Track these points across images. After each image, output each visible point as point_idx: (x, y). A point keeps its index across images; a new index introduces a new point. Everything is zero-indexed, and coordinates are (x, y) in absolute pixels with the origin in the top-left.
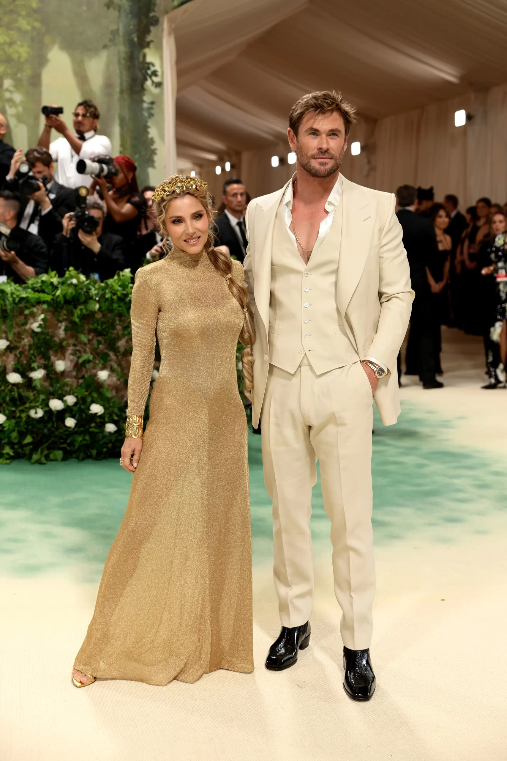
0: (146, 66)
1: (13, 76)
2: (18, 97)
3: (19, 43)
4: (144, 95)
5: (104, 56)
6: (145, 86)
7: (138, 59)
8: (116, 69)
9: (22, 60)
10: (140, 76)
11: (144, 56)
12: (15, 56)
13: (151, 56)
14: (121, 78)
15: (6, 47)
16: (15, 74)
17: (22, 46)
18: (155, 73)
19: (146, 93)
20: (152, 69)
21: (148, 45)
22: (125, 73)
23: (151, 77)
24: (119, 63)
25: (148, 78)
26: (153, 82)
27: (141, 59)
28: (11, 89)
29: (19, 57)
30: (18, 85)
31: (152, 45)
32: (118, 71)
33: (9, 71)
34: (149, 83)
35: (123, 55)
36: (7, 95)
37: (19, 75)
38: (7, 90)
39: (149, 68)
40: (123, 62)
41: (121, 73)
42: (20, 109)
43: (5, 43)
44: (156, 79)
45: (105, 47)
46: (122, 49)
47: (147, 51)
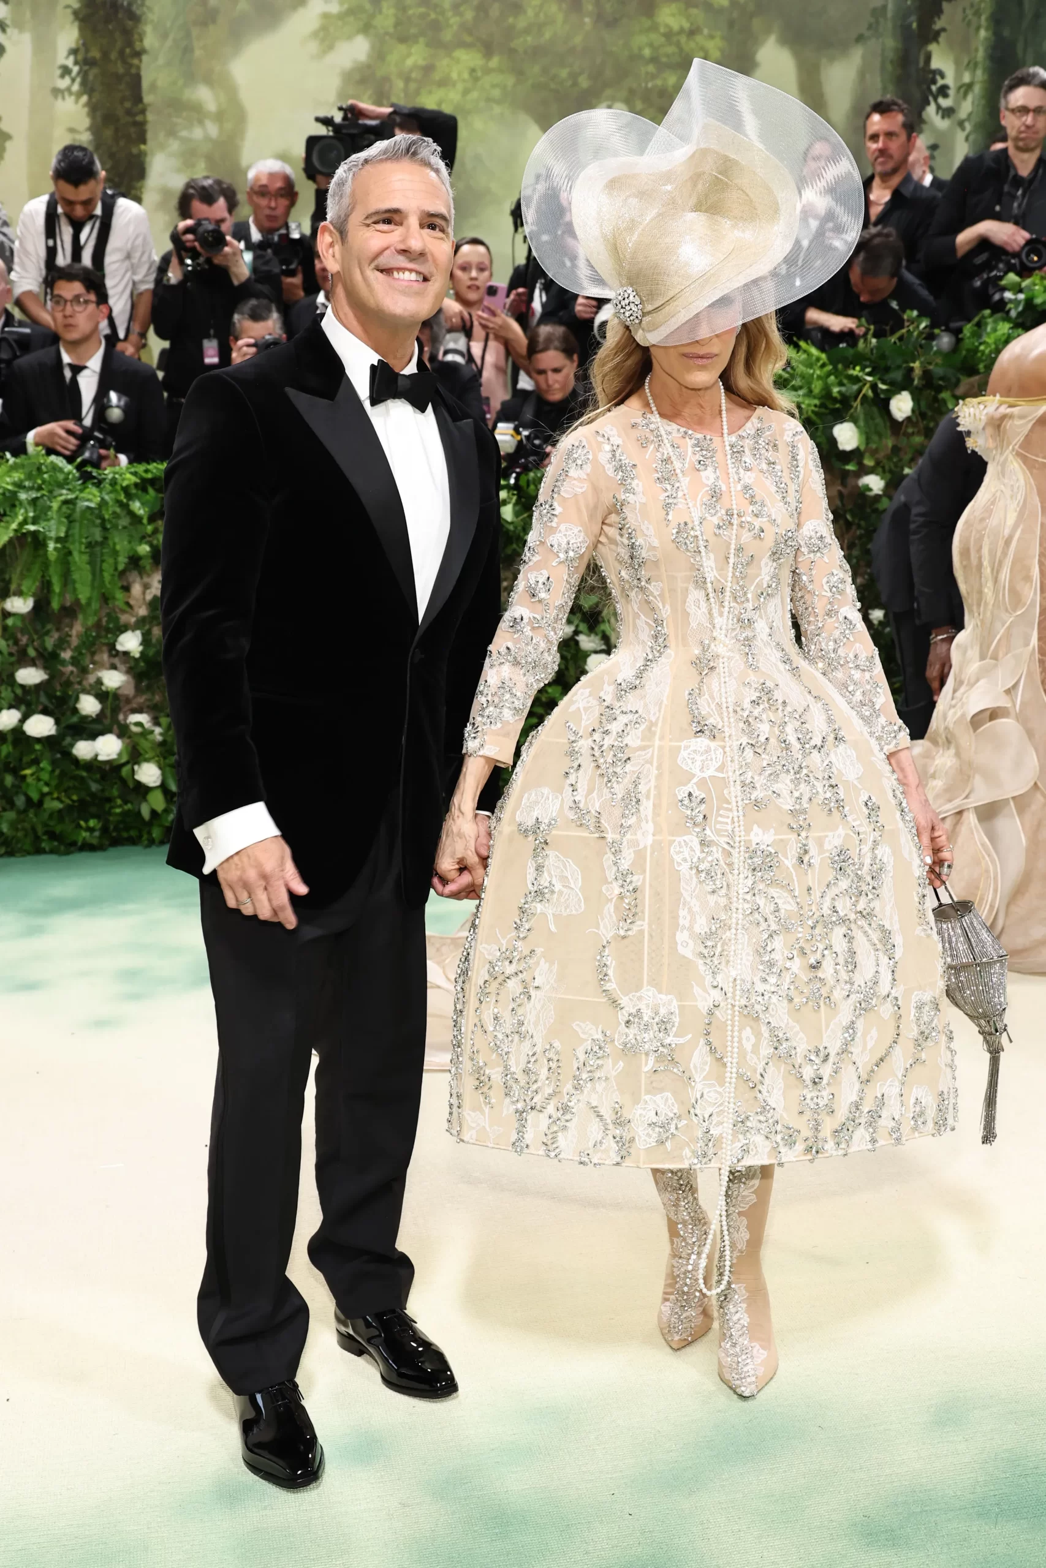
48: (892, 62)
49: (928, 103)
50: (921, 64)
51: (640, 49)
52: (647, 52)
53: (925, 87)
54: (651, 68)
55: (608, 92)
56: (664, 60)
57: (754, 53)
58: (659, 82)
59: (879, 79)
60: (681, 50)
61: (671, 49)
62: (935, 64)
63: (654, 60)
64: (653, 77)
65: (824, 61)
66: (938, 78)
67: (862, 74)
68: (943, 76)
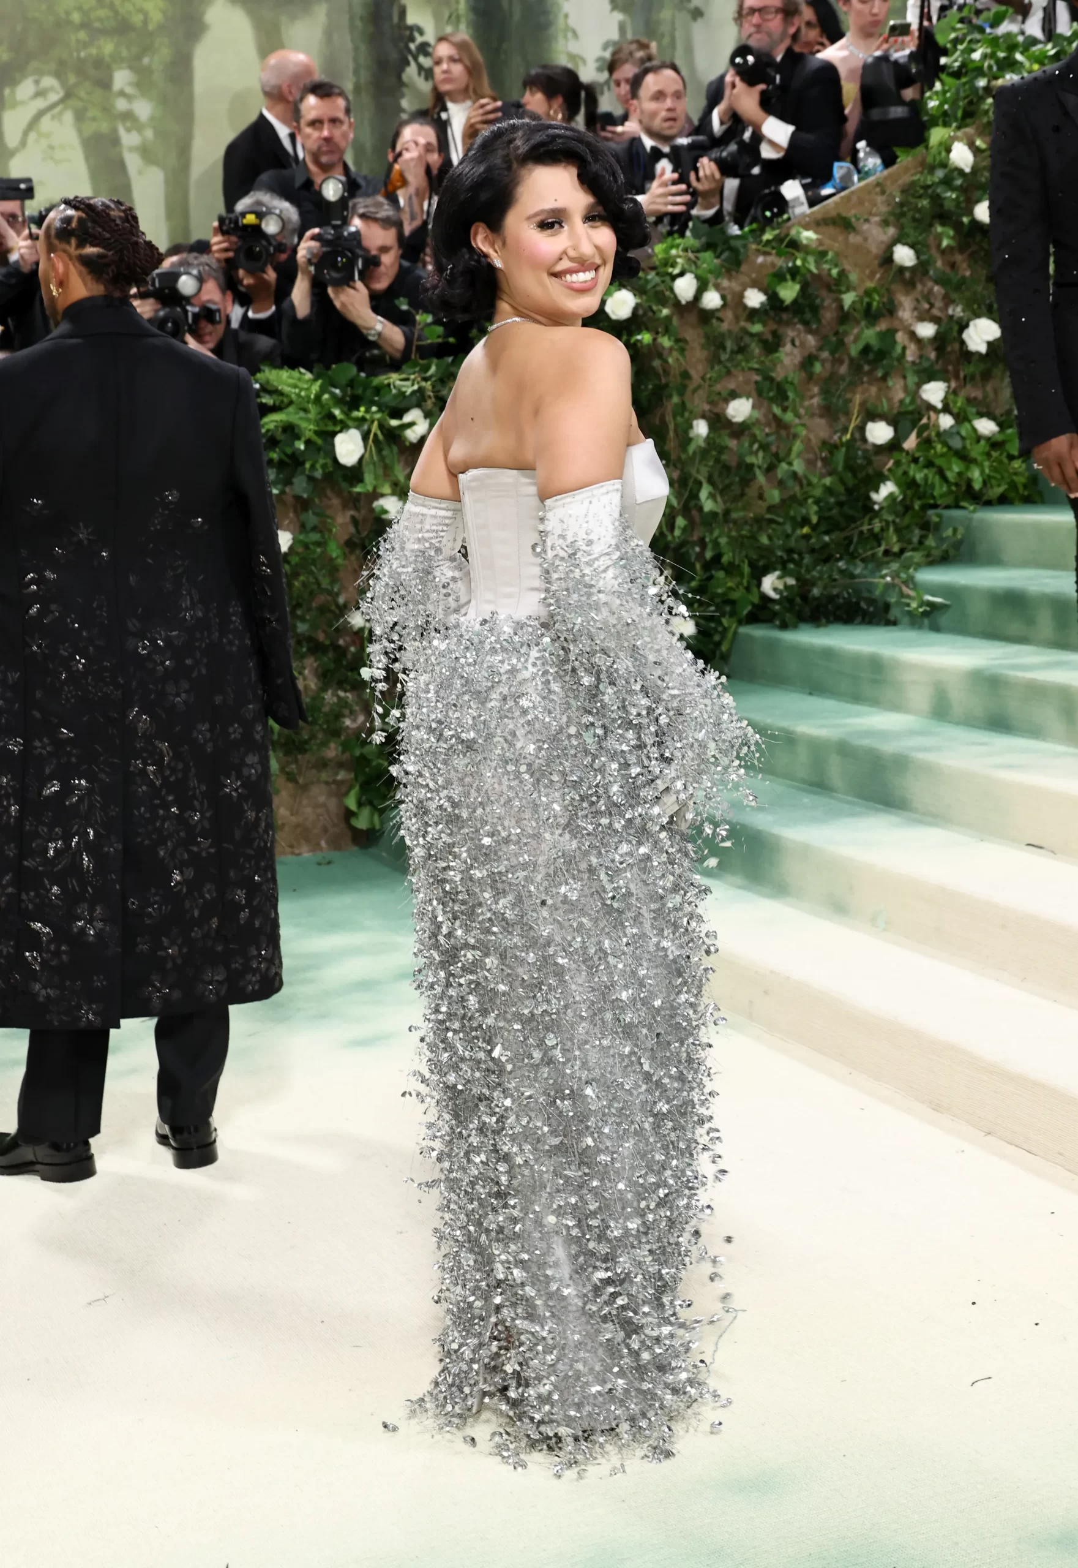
48: (362, 19)
49: (408, 64)
50: (396, 19)
51: (68, 13)
52: (76, 17)
53: (402, 45)
54: (82, 35)
55: (34, 64)
56: (97, 25)
57: (203, 13)
58: (94, 51)
59: (348, 38)
60: (116, 12)
61: (102, 13)
62: (411, 19)
63: (85, 25)
64: (85, 45)
65: (284, 19)
66: (416, 35)
67: (329, 34)
68: (421, 32)
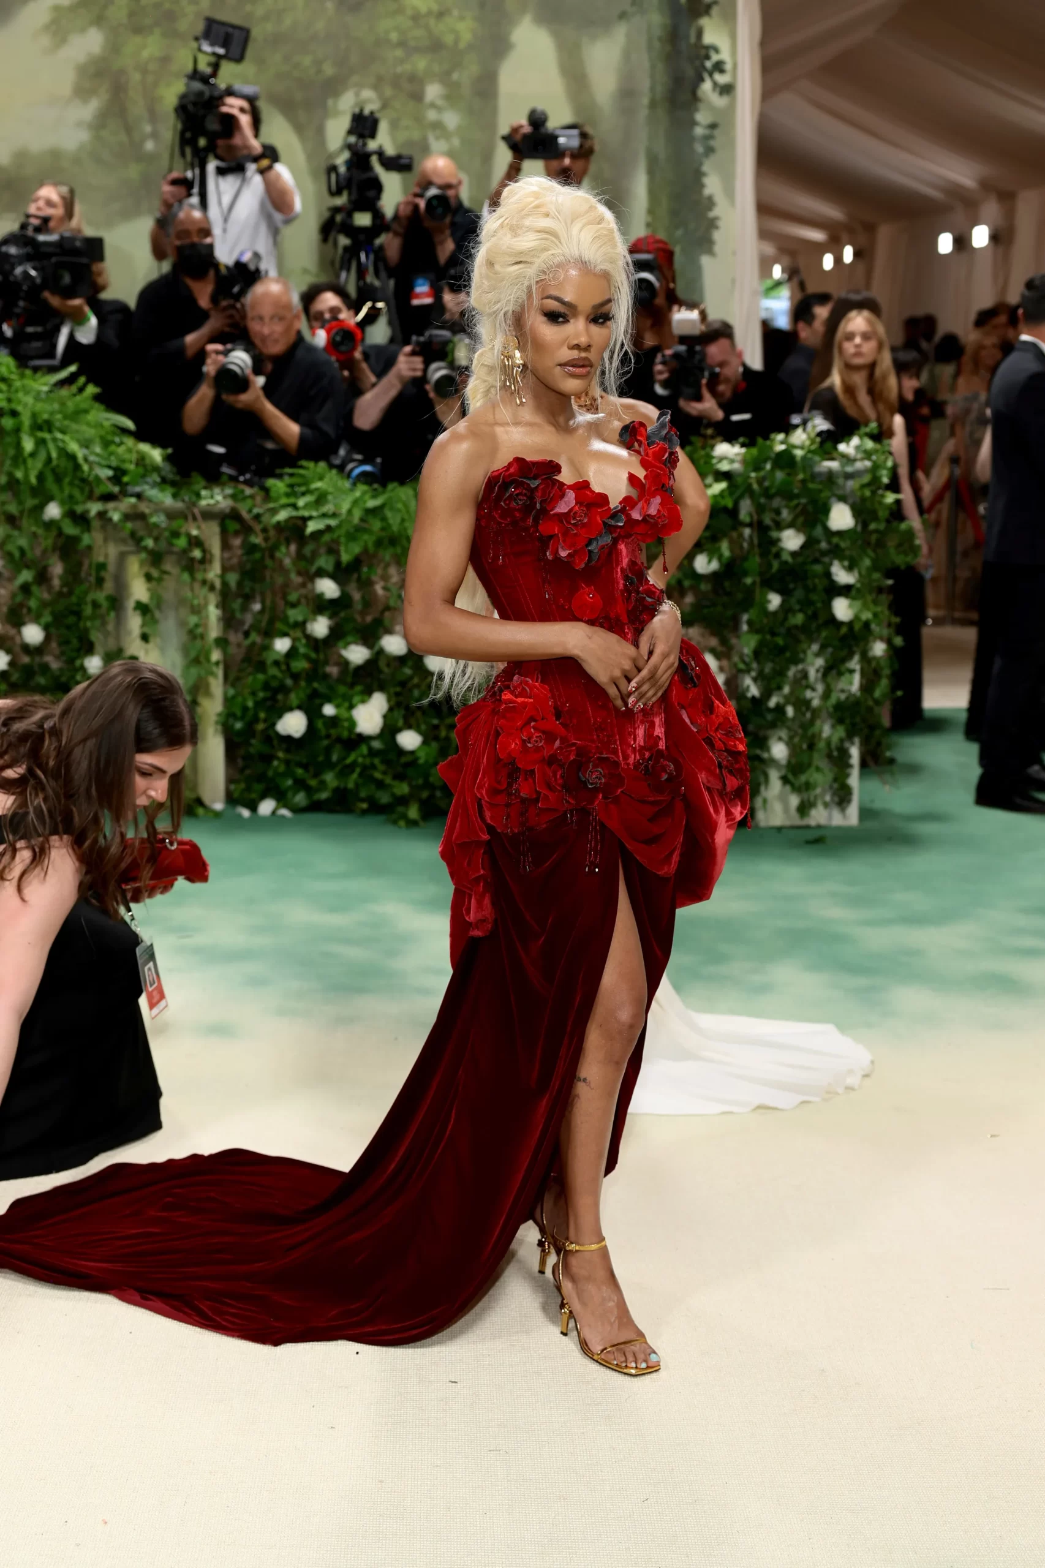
0: (703, 52)
1: (445, 78)
2: (452, 119)
3: (456, 13)
4: (697, 110)
5: (620, 34)
6: (700, 93)
7: (688, 37)
8: (643, 62)
9: (462, 45)
10: (690, 72)
11: (700, 33)
12: (449, 39)
13: (713, 33)
14: (652, 77)
15: (432, 22)
16: (448, 73)
17: (462, 18)
18: (719, 67)
19: (701, 106)
20: (715, 58)
21: (707, 10)
22: (660, 66)
23: (711, 75)
24: (650, 48)
25: (706, 76)
26: (715, 84)
27: (693, 39)
28: (440, 102)
29: (456, 42)
30: (452, 97)
31: (715, 11)
32: (647, 65)
33: (436, 68)
34: (707, 86)
35: (657, 32)
36: (432, 115)
37: (455, 76)
38: (433, 105)
39: (708, 57)
40: (657, 45)
41: (653, 67)
42: (456, 142)
43: (430, 13)
44: (721, 79)
45: (623, 16)
46: (656, 19)
47: (704, 22)
